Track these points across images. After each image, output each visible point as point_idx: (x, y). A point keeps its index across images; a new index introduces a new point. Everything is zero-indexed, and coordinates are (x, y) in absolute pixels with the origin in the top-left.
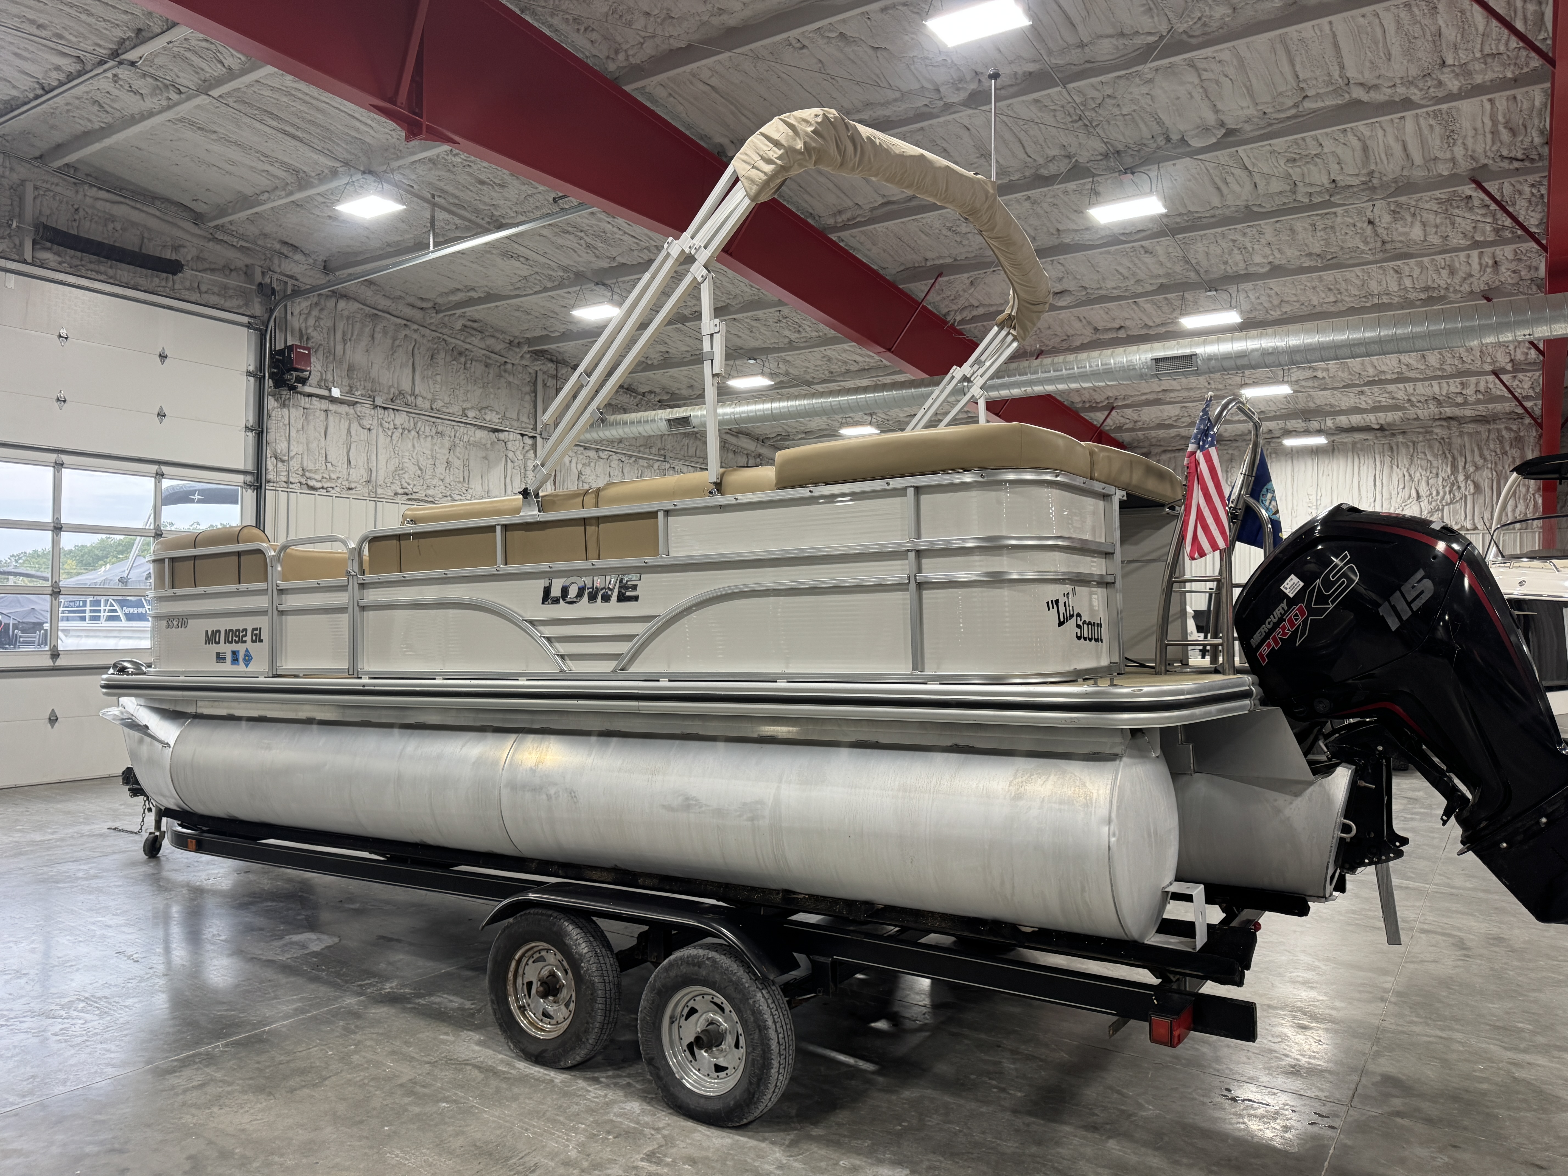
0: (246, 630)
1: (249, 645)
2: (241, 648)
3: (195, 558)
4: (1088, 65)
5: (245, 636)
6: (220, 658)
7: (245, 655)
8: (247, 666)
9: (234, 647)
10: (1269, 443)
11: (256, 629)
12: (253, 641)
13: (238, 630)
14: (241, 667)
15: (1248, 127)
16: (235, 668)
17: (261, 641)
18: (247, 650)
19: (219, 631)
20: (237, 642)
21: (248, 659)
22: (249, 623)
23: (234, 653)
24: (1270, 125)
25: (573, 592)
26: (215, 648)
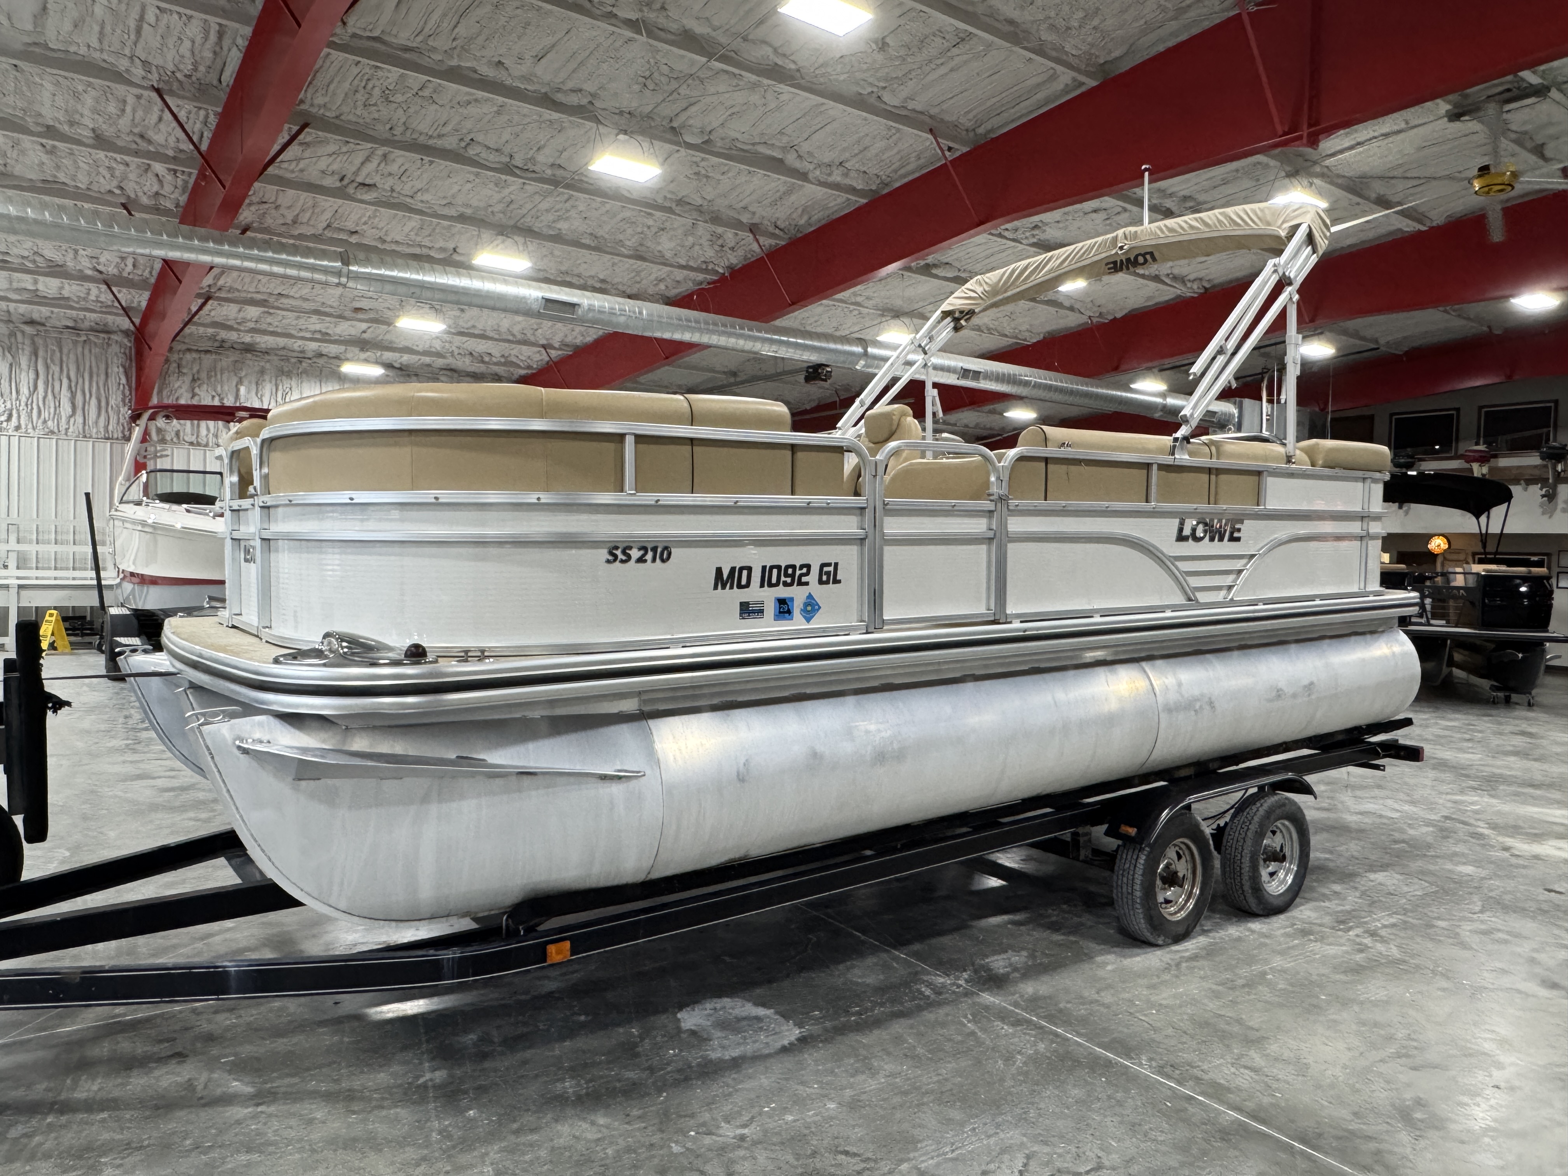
0: (808, 567)
1: (814, 587)
2: (797, 594)
3: (692, 441)
4: (733, 54)
5: (808, 574)
6: (747, 610)
7: (806, 605)
8: (808, 620)
9: (782, 592)
10: (301, 362)
11: (829, 565)
12: (821, 582)
13: (793, 567)
14: (798, 623)
15: (719, 144)
16: (785, 626)
17: (836, 581)
18: (810, 596)
19: (749, 569)
20: (786, 584)
21: (811, 608)
22: (815, 556)
23: (782, 602)
24: (731, 149)
25: (1200, 533)
26: (738, 596)
